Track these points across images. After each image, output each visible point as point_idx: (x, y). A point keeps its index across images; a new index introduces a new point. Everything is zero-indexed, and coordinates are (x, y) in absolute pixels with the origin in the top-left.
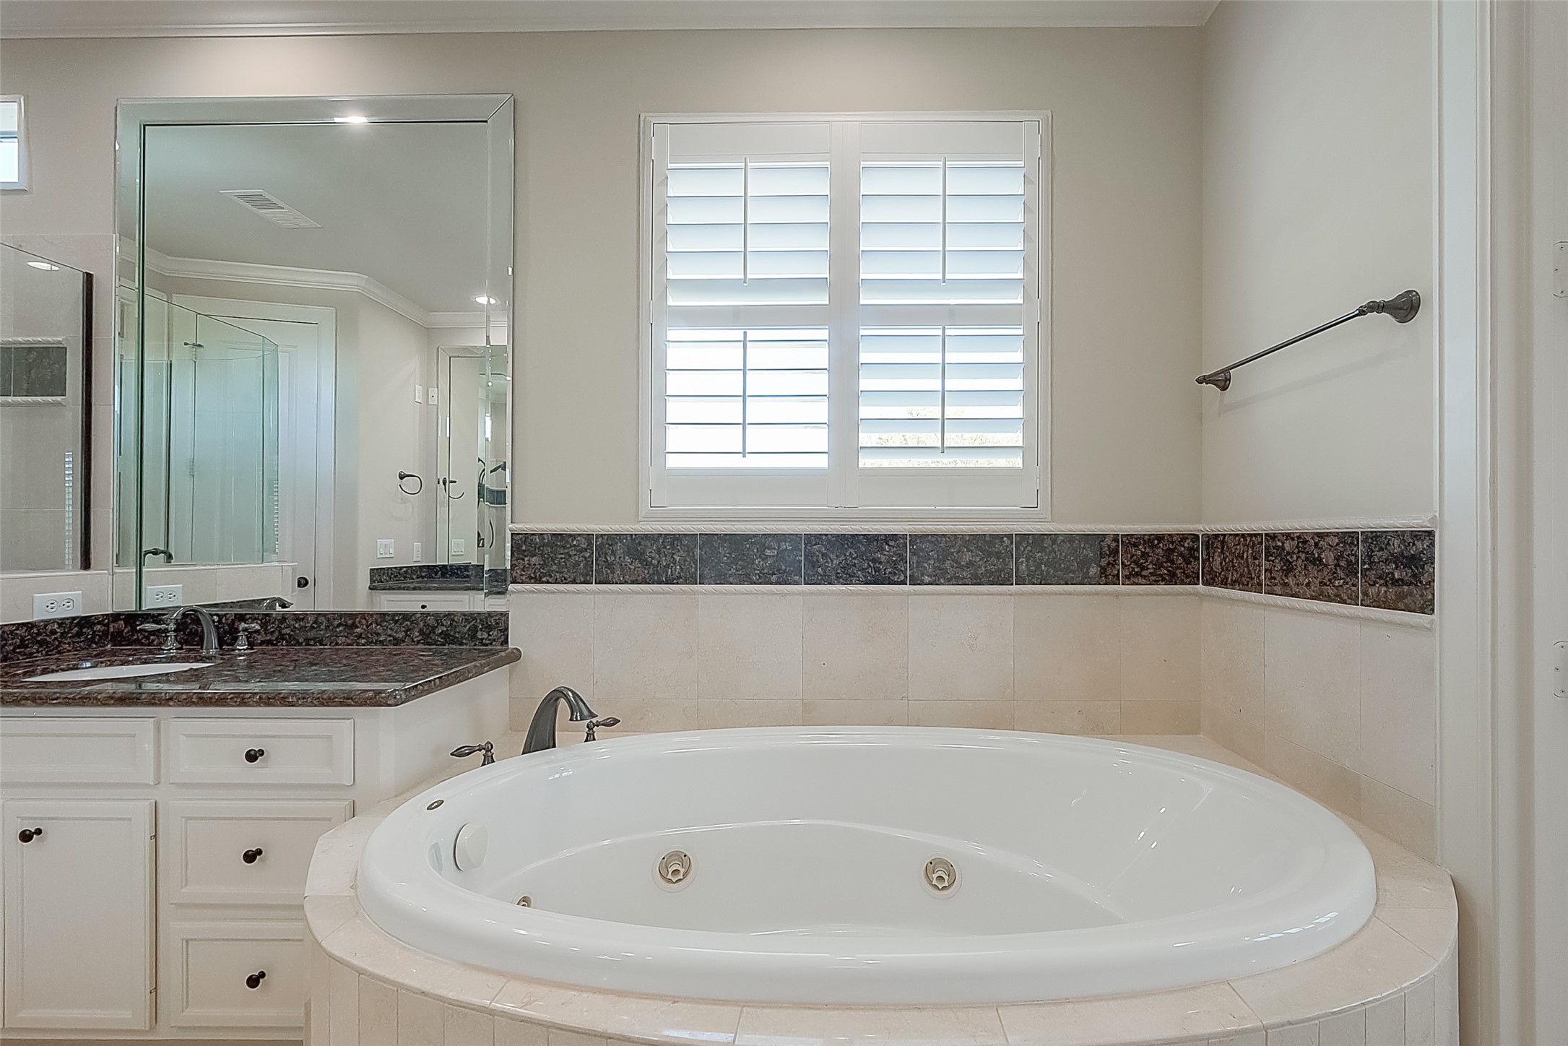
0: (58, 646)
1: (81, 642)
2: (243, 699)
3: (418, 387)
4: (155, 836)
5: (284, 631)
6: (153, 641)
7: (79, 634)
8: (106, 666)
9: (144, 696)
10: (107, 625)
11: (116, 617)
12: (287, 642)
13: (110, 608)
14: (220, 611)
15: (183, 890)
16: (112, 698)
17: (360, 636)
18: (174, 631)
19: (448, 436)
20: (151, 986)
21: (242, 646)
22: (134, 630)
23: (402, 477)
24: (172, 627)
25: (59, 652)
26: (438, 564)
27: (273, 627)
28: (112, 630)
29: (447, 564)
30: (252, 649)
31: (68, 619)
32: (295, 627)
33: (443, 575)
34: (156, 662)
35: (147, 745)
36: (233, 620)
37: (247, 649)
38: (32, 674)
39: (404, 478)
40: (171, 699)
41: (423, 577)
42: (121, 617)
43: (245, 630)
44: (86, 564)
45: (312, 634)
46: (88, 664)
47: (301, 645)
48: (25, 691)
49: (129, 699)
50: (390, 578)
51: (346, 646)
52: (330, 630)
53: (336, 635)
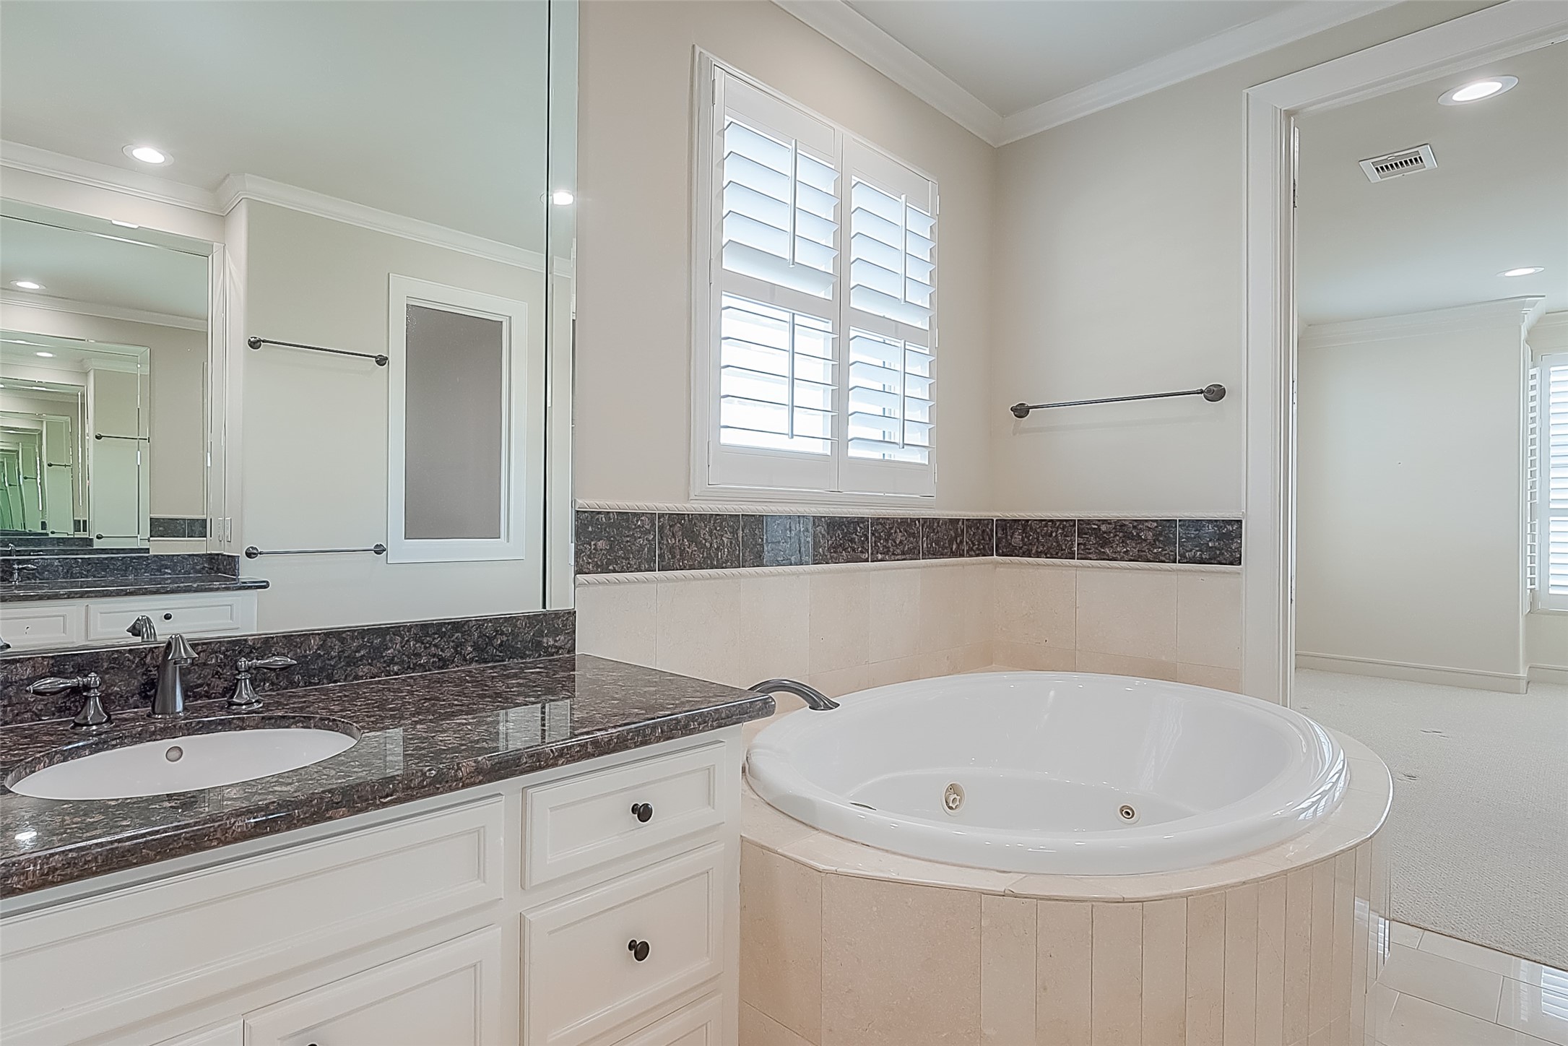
51: (371, 678)
52: (345, 657)
53: (354, 664)
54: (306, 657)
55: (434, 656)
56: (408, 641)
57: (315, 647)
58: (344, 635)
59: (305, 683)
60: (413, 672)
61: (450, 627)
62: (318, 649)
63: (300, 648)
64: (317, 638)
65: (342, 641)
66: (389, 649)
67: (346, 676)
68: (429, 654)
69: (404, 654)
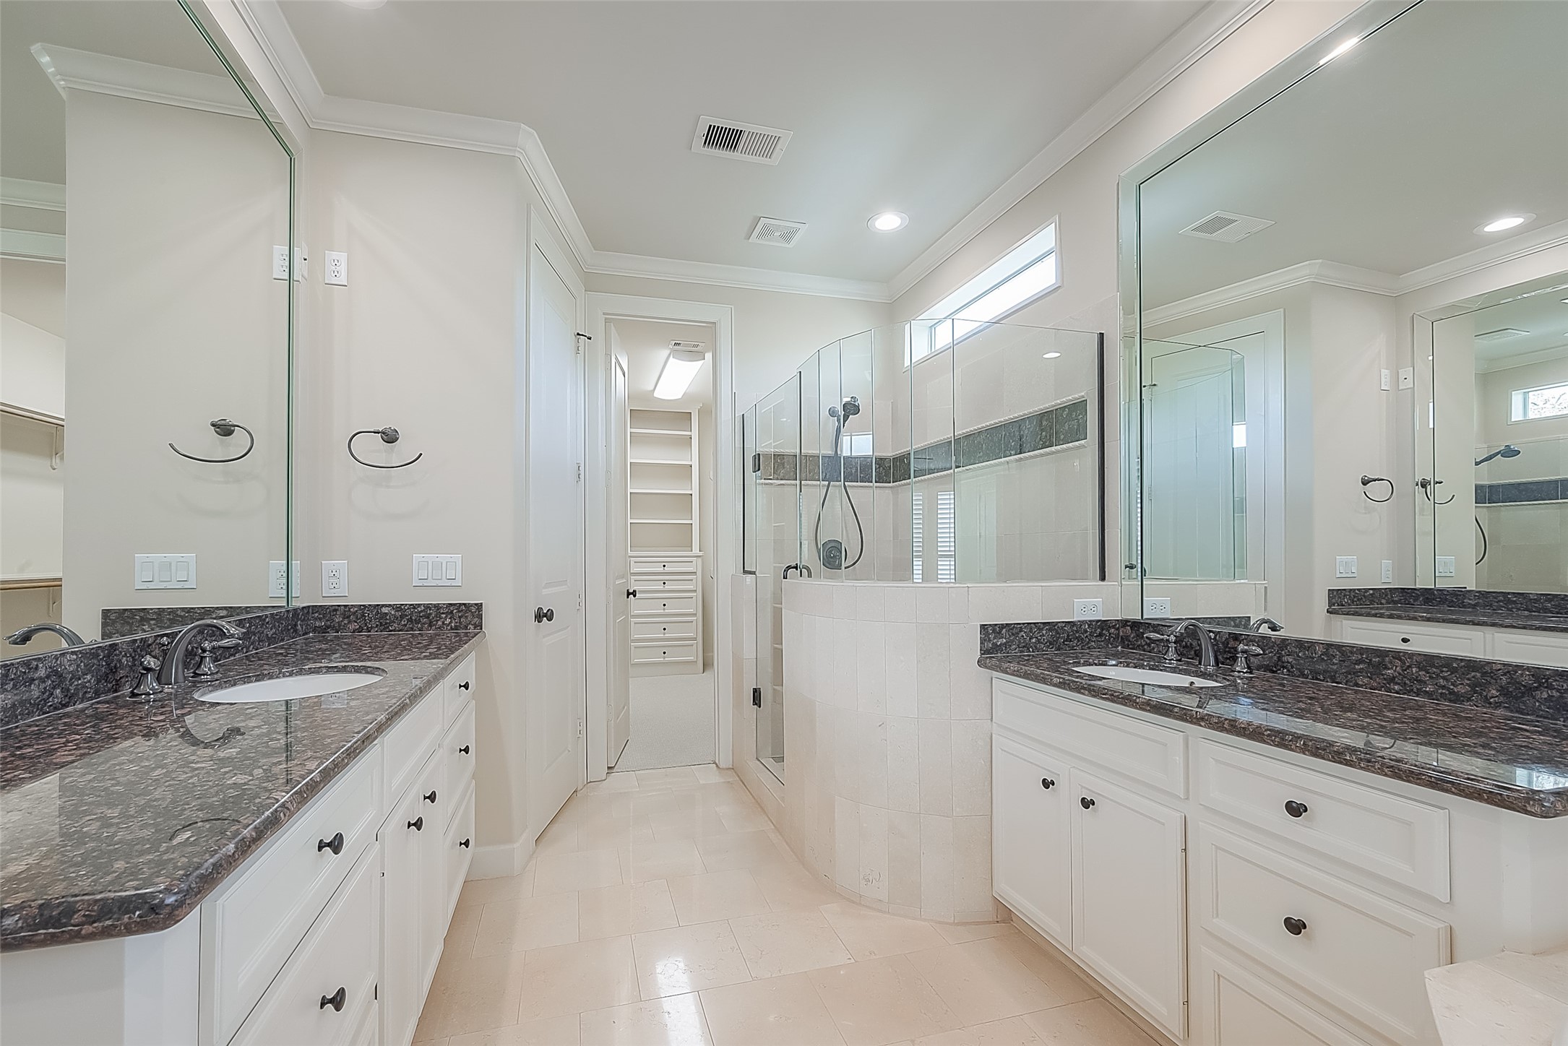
0: (1088, 643)
1: (1102, 641)
2: (1283, 739)
3: (1384, 372)
4: (1185, 850)
5: (1285, 659)
6: (1154, 649)
7: (1100, 635)
8: (1124, 666)
9: (1176, 710)
10: (1118, 629)
11: (1125, 623)
12: (1288, 671)
13: (1120, 615)
14: (1214, 628)
15: (1214, 920)
16: (1149, 705)
17: (1392, 680)
18: (1175, 643)
19: (1431, 426)
20: (1184, 999)
21: (1240, 665)
22: (1140, 636)
23: (1365, 483)
24: (1172, 638)
25: (1089, 648)
26: (1418, 586)
27: (1272, 652)
28: (1121, 634)
29: (1433, 587)
30: (1251, 673)
31: (1093, 621)
32: (1298, 656)
33: (1427, 601)
34: (1161, 670)
35: (1178, 758)
36: (1227, 639)
37: (1246, 672)
38: (1078, 664)
39: (1368, 483)
40: (1202, 719)
41: (1395, 602)
42: (1128, 624)
43: (1244, 652)
44: (1103, 578)
45: (1321, 667)
46: (1114, 662)
47: (1307, 678)
48: (1084, 682)
49: (1164, 709)
50: (1353, 602)
51: (1371, 689)
52: (1345, 666)
53: (1354, 674)
54: (1313, 658)
55: (1443, 687)
56: (1409, 667)
57: (1320, 653)
58: (1344, 649)
59: (1313, 677)
60: (1417, 697)
61: (1463, 664)
62: (1322, 654)
63: (1308, 651)
64: (1321, 646)
65: (1343, 653)
66: (1389, 669)
67: (1347, 681)
68: (1436, 684)
69: (1405, 677)
